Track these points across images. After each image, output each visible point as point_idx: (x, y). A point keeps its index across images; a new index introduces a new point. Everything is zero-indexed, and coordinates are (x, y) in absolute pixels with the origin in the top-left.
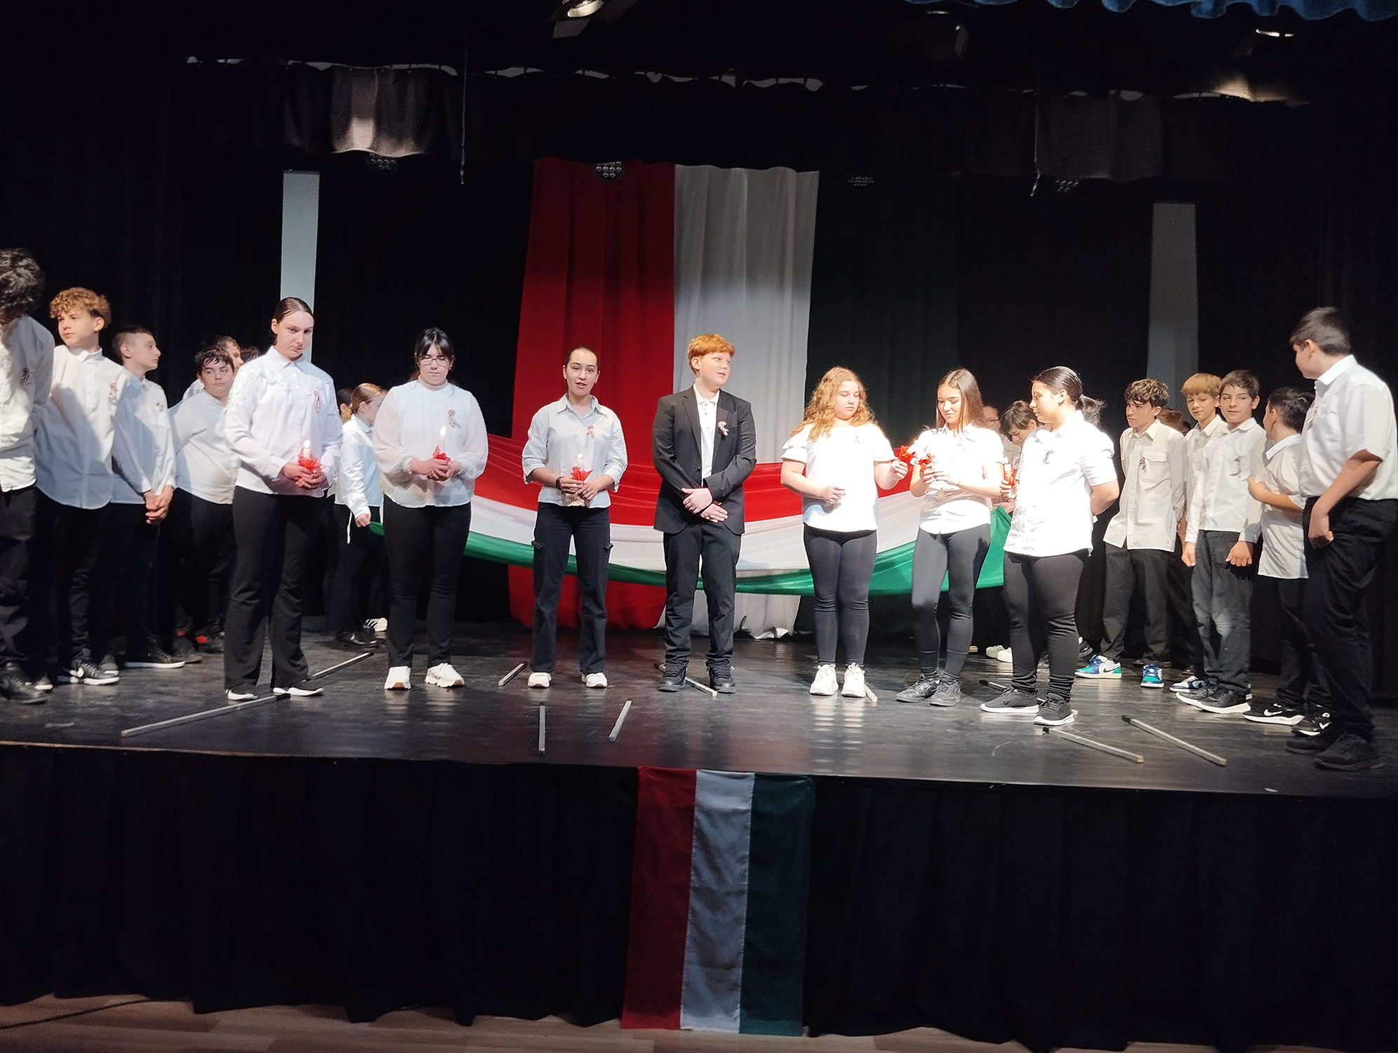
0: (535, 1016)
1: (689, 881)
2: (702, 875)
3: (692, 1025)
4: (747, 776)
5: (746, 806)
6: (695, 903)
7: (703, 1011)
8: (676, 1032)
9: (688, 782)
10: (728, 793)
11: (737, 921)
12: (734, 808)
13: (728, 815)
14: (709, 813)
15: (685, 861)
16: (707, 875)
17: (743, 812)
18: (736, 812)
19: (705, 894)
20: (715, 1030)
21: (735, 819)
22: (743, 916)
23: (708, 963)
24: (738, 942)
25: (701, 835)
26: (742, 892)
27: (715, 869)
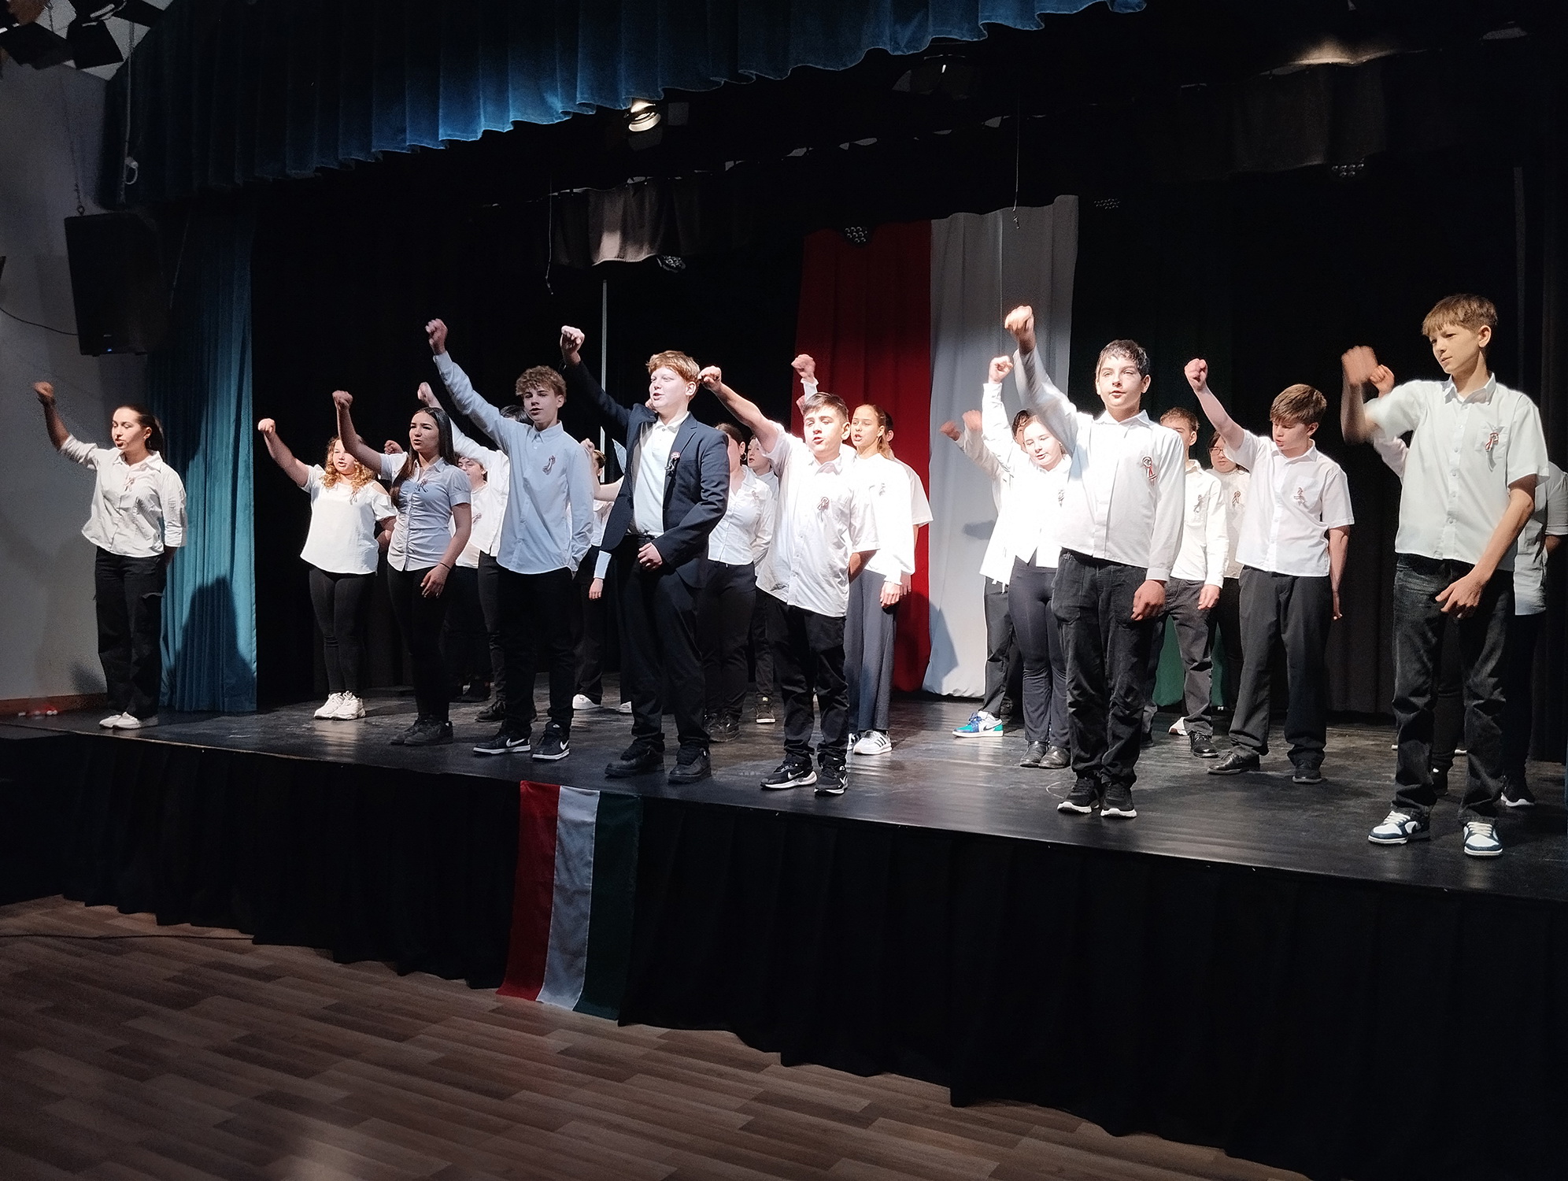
0: (448, 977)
1: (553, 879)
2: (561, 877)
3: (546, 1000)
4: (595, 794)
5: (592, 819)
6: (556, 898)
7: (556, 991)
8: (533, 1002)
9: (552, 798)
10: (581, 807)
11: (583, 915)
12: (582, 819)
13: (579, 825)
14: (564, 821)
15: (550, 862)
16: (564, 876)
17: (589, 824)
18: (584, 824)
19: (562, 889)
20: (559, 1006)
21: (583, 830)
22: (587, 913)
23: (564, 950)
24: (584, 935)
25: (560, 841)
26: (587, 893)
27: (568, 870)
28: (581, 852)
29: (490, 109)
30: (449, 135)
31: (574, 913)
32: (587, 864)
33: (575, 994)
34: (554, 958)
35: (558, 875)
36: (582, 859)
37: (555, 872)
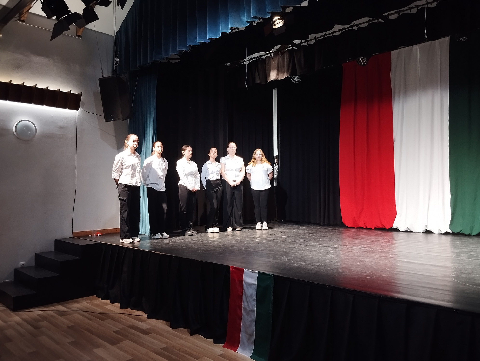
1: (242, 305)
3: (240, 352)
4: (256, 273)
5: (255, 282)
6: (243, 312)
7: (244, 349)
8: (235, 352)
9: (241, 273)
10: (251, 277)
12: (252, 282)
13: (251, 285)
15: (241, 298)
16: (246, 304)
17: (255, 284)
18: (253, 284)
20: (245, 355)
22: (254, 319)
23: (246, 333)
24: (253, 328)
25: (244, 290)
26: (254, 311)
27: (247, 302)
28: (252, 295)
29: (223, 25)
30: (210, 37)
31: (250, 319)
32: (254, 300)
33: (251, 351)
34: (243, 336)
35: (244, 303)
36: (252, 298)
37: (243, 302)
